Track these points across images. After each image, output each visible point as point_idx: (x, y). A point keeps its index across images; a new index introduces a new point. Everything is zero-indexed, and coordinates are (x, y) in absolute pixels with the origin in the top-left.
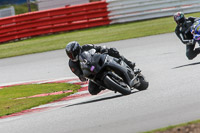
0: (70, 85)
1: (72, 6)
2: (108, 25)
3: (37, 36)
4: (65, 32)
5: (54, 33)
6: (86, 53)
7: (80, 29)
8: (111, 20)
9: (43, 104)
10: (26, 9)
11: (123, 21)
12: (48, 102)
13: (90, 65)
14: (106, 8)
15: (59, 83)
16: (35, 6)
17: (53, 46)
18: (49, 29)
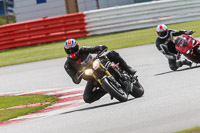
0: (48, 97)
2: (85, 37)
4: (43, 44)
5: (32, 45)
8: (88, 32)
10: (4, 21)
11: (101, 32)
14: (83, 20)
16: (13, 19)
17: (30, 58)
18: (26, 41)
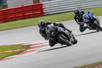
0: (24, 46)
1: (25, 6)
3: (7, 21)
5: (16, 20)
6: (49, 26)
7: (29, 18)
9: (11, 56)
12: (13, 55)
13: (51, 32)
15: (18, 45)
16: (6, 6)
